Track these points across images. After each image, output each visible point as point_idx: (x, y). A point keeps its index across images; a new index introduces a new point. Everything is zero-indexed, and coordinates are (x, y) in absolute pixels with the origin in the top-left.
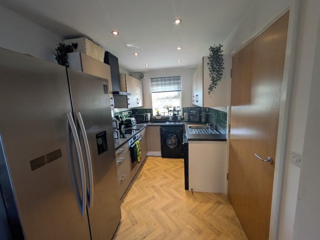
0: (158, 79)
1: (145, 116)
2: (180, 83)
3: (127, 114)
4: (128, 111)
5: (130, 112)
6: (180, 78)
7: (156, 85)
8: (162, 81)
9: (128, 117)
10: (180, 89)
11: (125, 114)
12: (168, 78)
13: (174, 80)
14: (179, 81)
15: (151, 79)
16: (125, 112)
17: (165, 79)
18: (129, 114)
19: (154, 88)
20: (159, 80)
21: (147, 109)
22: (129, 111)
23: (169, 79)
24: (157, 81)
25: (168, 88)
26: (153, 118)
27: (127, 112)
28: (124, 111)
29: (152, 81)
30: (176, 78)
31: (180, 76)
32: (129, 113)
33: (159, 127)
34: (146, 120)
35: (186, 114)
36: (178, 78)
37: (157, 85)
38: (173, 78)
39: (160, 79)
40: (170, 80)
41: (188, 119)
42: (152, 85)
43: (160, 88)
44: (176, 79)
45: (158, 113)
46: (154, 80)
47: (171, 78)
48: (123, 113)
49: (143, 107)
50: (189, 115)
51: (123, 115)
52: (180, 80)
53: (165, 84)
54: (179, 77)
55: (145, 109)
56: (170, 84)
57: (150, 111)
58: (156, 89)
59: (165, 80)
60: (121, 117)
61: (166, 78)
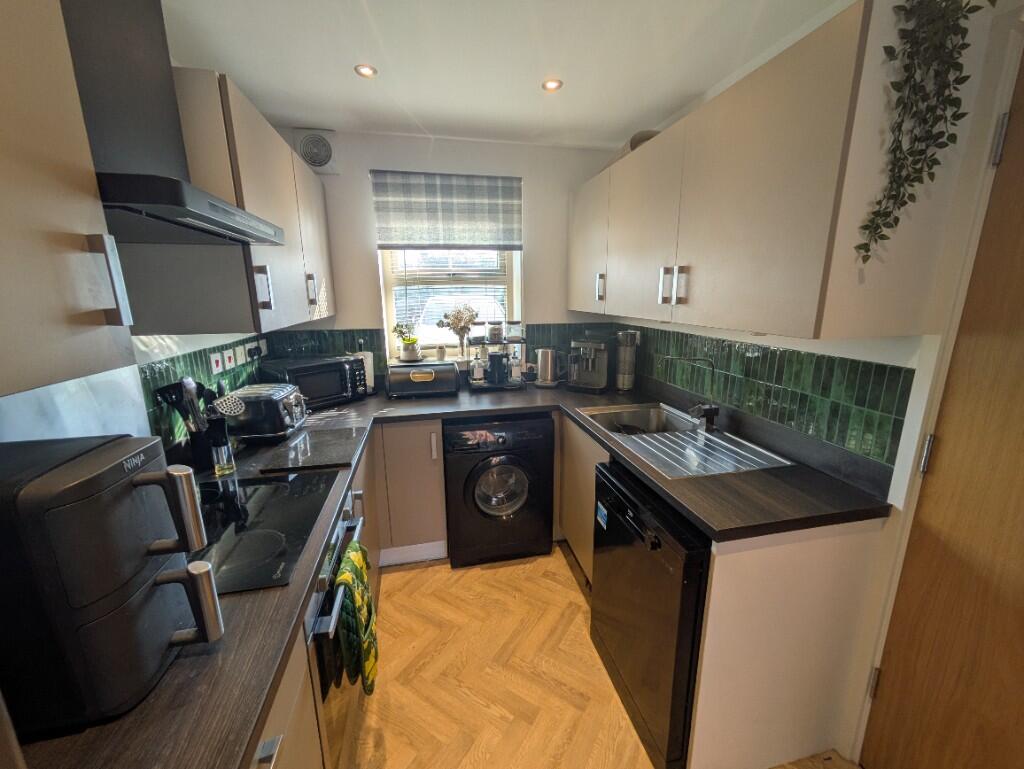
0: (413, 180)
1: (352, 371)
2: (520, 212)
3: (241, 360)
4: (243, 342)
5: (258, 349)
6: (520, 189)
7: (400, 210)
8: (430, 190)
9: (253, 380)
10: (520, 239)
11: (229, 366)
12: (463, 182)
13: (492, 192)
14: (516, 202)
15: (375, 172)
16: (228, 353)
17: (446, 182)
18: (253, 361)
19: (393, 225)
20: (419, 185)
21: (351, 332)
22: (253, 345)
23: (469, 184)
24: (407, 189)
25: (462, 230)
26: (392, 378)
27: (240, 350)
28: (221, 349)
29: (379, 188)
30: (500, 183)
31: (520, 179)
32: (251, 353)
33: (438, 426)
34: (354, 387)
35: (545, 355)
36: (508, 184)
37: (409, 210)
38: (485, 183)
39: (422, 181)
40: (471, 191)
41: (555, 377)
42: (381, 208)
43: (421, 229)
44: (500, 192)
45: (410, 347)
46: (389, 180)
47: (477, 183)
48: (214, 357)
49: (331, 319)
50: (556, 360)
51: (216, 370)
52: (520, 197)
53: (448, 210)
54: (515, 184)
55: (345, 333)
56: (471, 212)
57: (373, 339)
58: (400, 228)
59: (447, 191)
60: (200, 386)
61: (454, 182)
